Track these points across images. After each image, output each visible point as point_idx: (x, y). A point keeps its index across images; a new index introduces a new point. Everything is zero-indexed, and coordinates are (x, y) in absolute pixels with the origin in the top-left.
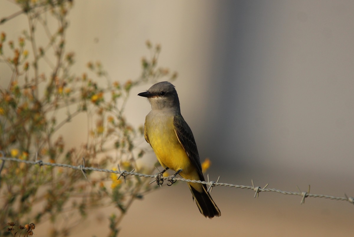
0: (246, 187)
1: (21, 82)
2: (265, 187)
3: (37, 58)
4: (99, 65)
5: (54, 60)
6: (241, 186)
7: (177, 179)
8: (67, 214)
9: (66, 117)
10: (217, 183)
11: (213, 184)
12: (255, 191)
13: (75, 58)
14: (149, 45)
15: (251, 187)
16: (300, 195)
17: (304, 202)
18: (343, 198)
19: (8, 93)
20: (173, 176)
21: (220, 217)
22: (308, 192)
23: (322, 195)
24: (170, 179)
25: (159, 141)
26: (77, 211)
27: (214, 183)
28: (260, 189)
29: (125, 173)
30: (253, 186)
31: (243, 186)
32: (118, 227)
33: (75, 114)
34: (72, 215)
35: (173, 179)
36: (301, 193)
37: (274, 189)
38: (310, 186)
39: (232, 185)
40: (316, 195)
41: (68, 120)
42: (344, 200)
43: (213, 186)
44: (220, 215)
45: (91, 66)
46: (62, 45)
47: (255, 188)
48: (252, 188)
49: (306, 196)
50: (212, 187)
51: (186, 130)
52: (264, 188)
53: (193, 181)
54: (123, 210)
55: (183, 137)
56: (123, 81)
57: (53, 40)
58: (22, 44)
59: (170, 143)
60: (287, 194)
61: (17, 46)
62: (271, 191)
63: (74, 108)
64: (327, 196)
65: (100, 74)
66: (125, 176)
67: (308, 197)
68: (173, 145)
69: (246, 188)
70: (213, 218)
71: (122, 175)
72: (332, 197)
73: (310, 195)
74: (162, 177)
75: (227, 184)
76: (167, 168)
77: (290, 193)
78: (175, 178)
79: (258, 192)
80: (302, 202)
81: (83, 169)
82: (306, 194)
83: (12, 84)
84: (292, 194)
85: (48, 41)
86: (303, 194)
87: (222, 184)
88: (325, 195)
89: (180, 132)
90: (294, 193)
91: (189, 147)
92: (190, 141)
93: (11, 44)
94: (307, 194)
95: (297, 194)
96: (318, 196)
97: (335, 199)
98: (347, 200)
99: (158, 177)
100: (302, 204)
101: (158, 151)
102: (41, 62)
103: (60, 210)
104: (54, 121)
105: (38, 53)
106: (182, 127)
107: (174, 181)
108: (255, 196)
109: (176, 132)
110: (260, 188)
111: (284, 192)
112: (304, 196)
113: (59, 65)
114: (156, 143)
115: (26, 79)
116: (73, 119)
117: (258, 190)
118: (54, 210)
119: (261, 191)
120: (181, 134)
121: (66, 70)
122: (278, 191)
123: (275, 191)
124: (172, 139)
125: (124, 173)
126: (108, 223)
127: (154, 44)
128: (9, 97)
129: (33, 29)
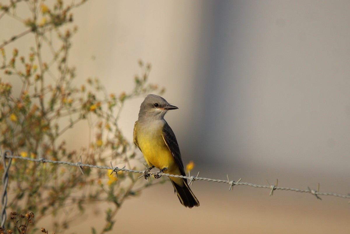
0: (222, 181)
1: (31, 92)
2: (239, 181)
3: (43, 72)
4: (97, 81)
5: (57, 74)
6: (218, 180)
7: (162, 174)
8: (67, 208)
9: (69, 123)
10: (197, 178)
11: (193, 179)
12: (230, 185)
13: (76, 72)
14: (141, 63)
15: (226, 181)
16: (269, 188)
17: (272, 194)
18: (307, 191)
19: (19, 101)
20: (159, 171)
21: (199, 207)
22: (276, 186)
23: (288, 188)
24: (156, 174)
25: (148, 144)
26: (76, 206)
27: (195, 178)
28: (234, 183)
29: (117, 169)
30: (228, 180)
31: (220, 181)
32: (114, 219)
33: (77, 121)
34: (71, 210)
35: (159, 174)
36: (270, 186)
37: (246, 183)
38: (277, 180)
39: (210, 179)
40: (283, 188)
41: (71, 126)
42: (307, 192)
43: (193, 180)
44: (198, 205)
45: (90, 81)
46: (64, 60)
47: (230, 181)
48: (228, 182)
49: (274, 189)
50: (193, 181)
52: (237, 182)
53: (176, 175)
54: (118, 205)
55: (169, 140)
56: (118, 93)
57: (56, 56)
58: (32, 60)
59: (157, 146)
60: (258, 187)
61: (27, 61)
62: (244, 184)
63: (75, 116)
64: (292, 189)
65: (98, 88)
66: (116, 172)
67: (276, 190)
68: (160, 147)
69: (222, 182)
70: (193, 208)
71: (114, 171)
72: (297, 190)
73: (278, 188)
74: (149, 173)
75: (205, 179)
76: (153, 167)
77: (260, 187)
78: (160, 173)
79: (233, 186)
80: (271, 194)
81: (80, 165)
82: (274, 188)
83: (23, 93)
84: (262, 187)
85: (52, 57)
86: (272, 187)
87: (201, 178)
88: (290, 188)
89: (166, 136)
90: (264, 187)
91: (173, 149)
92: (174, 143)
93: (23, 59)
94: (275, 187)
95: (266, 188)
96: (285, 189)
97: (300, 191)
98: (310, 192)
99: (145, 172)
100: (270, 196)
101: (147, 153)
102: (46, 76)
103: (61, 205)
104: (57, 127)
105: (44, 68)
106: (167, 132)
107: (159, 176)
108: (230, 189)
109: (163, 136)
110: (234, 182)
111: (255, 186)
112: (272, 189)
113: (63, 79)
114: (145, 146)
115: (36, 89)
116: (75, 125)
117: (233, 183)
118: (57, 205)
119: (235, 185)
120: (168, 137)
121: (68, 83)
122: (250, 184)
123: (247, 185)
124: (160, 143)
125: (116, 169)
127: (145, 63)
128: (21, 105)
129: (39, 46)
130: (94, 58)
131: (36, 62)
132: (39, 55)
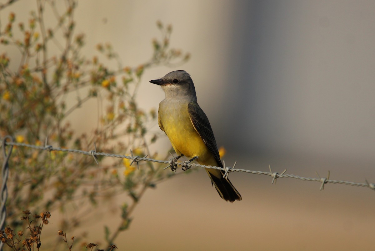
0: (263, 172)
1: (31, 65)
2: (283, 173)
3: (46, 40)
4: (109, 47)
5: (63, 43)
6: (258, 172)
7: (191, 164)
8: (77, 202)
9: (76, 102)
10: (233, 169)
11: (229, 170)
12: (273, 177)
13: (86, 40)
14: (160, 25)
15: (269, 173)
16: (319, 181)
17: (323, 189)
18: (364, 184)
19: (18, 77)
20: (188, 161)
22: (327, 178)
23: (342, 181)
24: (185, 164)
25: (174, 129)
26: (87, 199)
27: (230, 169)
28: (278, 175)
29: (138, 158)
30: (271, 172)
31: (260, 172)
32: (131, 216)
33: (86, 100)
34: (82, 204)
35: (188, 165)
36: (321, 179)
37: (292, 175)
38: (329, 171)
39: (249, 171)
40: (335, 181)
41: (79, 105)
42: (365, 186)
43: (229, 171)
44: (240, 199)
45: (100, 48)
46: (72, 26)
47: (272, 173)
48: (270, 173)
49: (325, 182)
50: (229, 173)
51: (201, 117)
52: (282, 174)
53: (208, 166)
54: (136, 199)
55: (199, 124)
56: (134, 64)
57: (61, 21)
58: (33, 26)
59: (185, 131)
60: (306, 180)
61: (27, 28)
62: (289, 177)
63: (84, 91)
64: (347, 182)
65: (110, 56)
66: (137, 162)
67: (328, 184)
68: (188, 132)
69: (263, 174)
71: (135, 160)
72: (353, 183)
73: (330, 181)
74: (176, 163)
75: (243, 170)
76: (182, 155)
77: (309, 179)
78: (189, 164)
79: (276, 178)
80: (322, 189)
81: (94, 154)
82: (325, 180)
83: (23, 67)
84: (311, 180)
85: (56, 22)
86: (323, 180)
87: (238, 170)
88: (345, 181)
89: (195, 120)
90: (313, 179)
91: (205, 134)
93: (21, 26)
94: (327, 181)
95: (316, 181)
96: (338, 182)
97: (356, 185)
98: (368, 186)
99: (172, 163)
100: (321, 190)
101: (174, 140)
102: (50, 44)
103: (70, 198)
104: (63, 106)
105: (47, 35)
106: (197, 115)
107: (189, 167)
108: (272, 183)
109: (192, 119)
110: (277, 173)
111: (302, 178)
112: (323, 182)
113: (69, 47)
114: (171, 131)
115: (37, 62)
116: (83, 105)
117: (276, 176)
118: (64, 197)
119: (278, 177)
120: (197, 121)
121: (75, 53)
122: (296, 177)
123: (294, 177)
124: (188, 127)
125: (136, 158)
126: (120, 212)
127: (165, 24)
128: (20, 81)
129: (41, 10)
130: (105, 21)
131: (38, 29)
132: (40, 20)
